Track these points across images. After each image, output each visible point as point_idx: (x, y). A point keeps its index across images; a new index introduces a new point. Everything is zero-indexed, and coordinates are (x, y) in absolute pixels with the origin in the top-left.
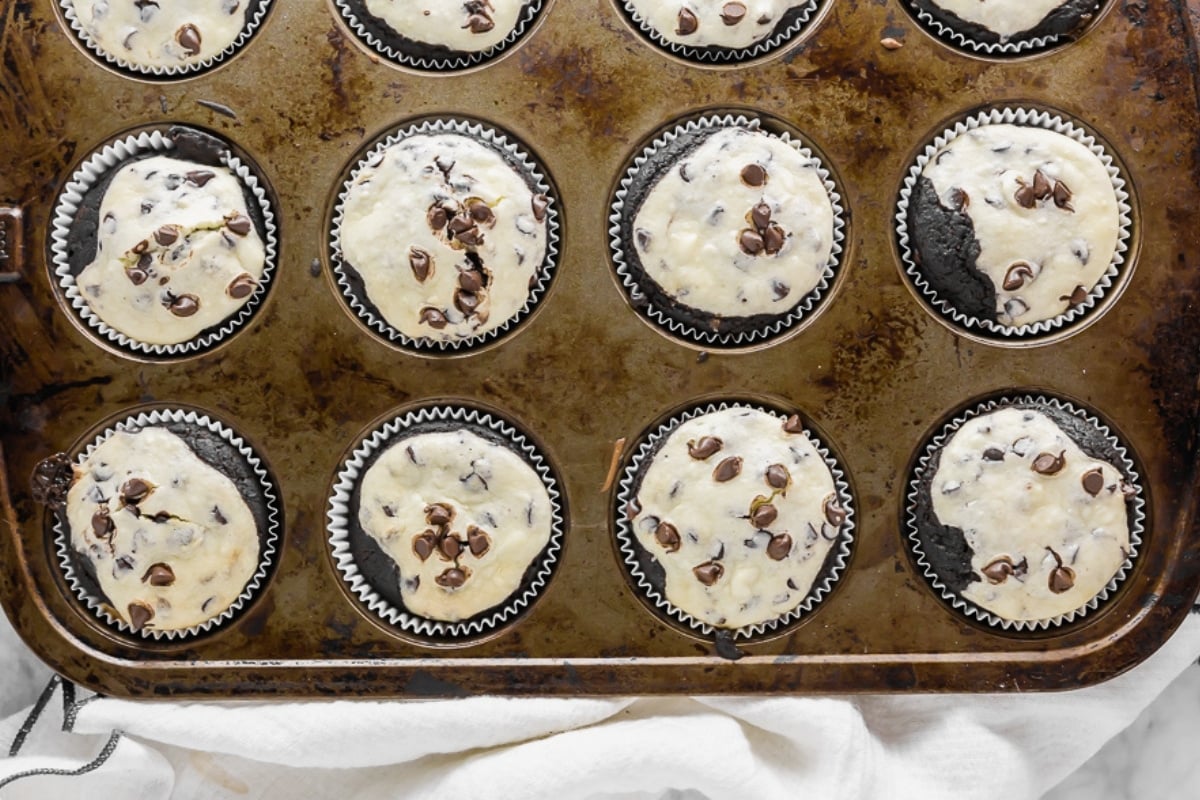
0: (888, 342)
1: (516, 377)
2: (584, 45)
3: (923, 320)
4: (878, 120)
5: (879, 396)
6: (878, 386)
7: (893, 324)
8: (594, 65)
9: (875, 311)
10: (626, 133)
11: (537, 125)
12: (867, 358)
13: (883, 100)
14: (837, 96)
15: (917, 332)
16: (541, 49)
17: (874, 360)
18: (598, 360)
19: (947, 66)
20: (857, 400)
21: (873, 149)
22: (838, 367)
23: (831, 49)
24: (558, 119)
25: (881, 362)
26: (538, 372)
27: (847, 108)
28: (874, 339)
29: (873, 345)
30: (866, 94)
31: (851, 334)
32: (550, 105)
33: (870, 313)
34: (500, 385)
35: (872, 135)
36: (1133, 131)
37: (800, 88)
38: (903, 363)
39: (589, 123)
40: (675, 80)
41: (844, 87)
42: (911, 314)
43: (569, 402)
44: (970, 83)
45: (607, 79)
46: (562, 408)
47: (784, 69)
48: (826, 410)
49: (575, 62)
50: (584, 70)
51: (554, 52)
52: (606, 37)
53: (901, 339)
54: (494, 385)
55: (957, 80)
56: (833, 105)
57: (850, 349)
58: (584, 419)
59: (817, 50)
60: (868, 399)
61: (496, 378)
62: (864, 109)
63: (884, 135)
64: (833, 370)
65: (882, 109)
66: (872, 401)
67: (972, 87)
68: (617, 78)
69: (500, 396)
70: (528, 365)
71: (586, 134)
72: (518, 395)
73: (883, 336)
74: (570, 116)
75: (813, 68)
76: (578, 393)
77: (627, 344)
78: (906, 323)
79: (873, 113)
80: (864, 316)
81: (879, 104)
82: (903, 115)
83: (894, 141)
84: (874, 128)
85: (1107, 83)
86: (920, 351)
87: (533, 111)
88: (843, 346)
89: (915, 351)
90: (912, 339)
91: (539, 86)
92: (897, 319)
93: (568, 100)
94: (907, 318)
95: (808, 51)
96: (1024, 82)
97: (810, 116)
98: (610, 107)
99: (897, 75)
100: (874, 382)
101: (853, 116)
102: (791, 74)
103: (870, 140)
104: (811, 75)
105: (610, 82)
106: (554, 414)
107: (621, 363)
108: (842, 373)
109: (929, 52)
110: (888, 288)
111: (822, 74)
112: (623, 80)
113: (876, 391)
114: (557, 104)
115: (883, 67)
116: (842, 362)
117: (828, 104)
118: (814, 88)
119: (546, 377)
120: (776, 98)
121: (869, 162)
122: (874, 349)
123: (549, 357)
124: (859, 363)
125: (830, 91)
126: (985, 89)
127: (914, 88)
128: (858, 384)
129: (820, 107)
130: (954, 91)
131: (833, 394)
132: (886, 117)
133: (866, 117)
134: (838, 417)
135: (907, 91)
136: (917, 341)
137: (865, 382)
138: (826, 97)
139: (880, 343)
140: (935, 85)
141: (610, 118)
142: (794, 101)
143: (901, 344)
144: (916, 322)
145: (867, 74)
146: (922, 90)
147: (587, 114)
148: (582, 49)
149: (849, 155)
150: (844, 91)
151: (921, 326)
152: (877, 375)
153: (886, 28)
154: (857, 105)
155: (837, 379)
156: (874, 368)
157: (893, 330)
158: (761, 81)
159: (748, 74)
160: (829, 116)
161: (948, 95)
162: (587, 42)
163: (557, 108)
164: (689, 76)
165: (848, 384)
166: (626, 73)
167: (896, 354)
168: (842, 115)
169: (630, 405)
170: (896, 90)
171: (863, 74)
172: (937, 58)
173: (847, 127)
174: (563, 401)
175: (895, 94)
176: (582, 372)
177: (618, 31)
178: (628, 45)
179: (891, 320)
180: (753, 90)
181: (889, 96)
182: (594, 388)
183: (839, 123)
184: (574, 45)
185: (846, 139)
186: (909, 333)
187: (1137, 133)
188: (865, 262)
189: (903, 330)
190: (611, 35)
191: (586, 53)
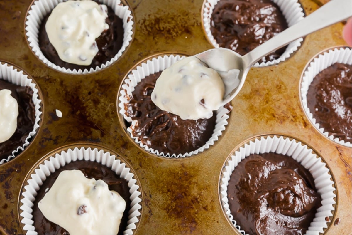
0: (157, 26)
1: (292, 120)
2: (166, 214)
3: (139, 22)
4: (90, 93)
5: (175, 14)
6: (173, 17)
7: (150, 29)
8: (169, 202)
9: (152, 38)
10: (180, 167)
11: (209, 200)
12: (168, 27)
13: (81, 98)
14: (95, 113)
15: (145, 21)
16: (183, 227)
17: (167, 25)
18: (258, 102)
19: (49, 89)
20: (183, 19)
21: (101, 86)
22: (180, 32)
23: (81, 131)
24: (200, 194)
25: (165, 22)
26: (283, 115)
27: (96, 106)
28: (160, 31)
29: (162, 29)
30: (85, 105)
31: (166, 38)
32: (198, 202)
33: (154, 38)
34: (300, 122)
35: (96, 90)
36: (14, 18)
37: (104, 127)
38: (158, 16)
39: (190, 183)
40: (145, 170)
41: (89, 114)
42: (141, 27)
43: (280, 96)
44: (47, 78)
45: (169, 193)
46: (284, 96)
47: (103, 138)
48: (196, 24)
49: (175, 210)
50: (174, 204)
51: (178, 222)
52: (156, 211)
53: (152, 23)
54: (302, 124)
55: (50, 82)
56: (99, 112)
57: (171, 34)
58: (279, 88)
59: (85, 134)
60: (180, 16)
61: (299, 126)
62: (90, 101)
63: (93, 87)
64: (182, 33)
65: (84, 96)
66: (179, 14)
67: (48, 76)
68: (165, 190)
69: (303, 119)
70: (284, 120)
71: (194, 180)
72: (296, 113)
73: (156, 29)
74: (195, 192)
75: (92, 130)
76: (274, 97)
77: (244, 98)
78: (145, 26)
79: (89, 97)
80: (157, 40)
81: (84, 98)
82: (80, 87)
83: (91, 82)
84: (93, 92)
85: (6, 39)
86: (149, 15)
87: (207, 206)
88: (172, 37)
89: (151, 16)
90: (148, 20)
91: (196, 213)
92: (147, 30)
93: (190, 198)
94: (143, 27)
95: (89, 137)
96: (30, 62)
97: (111, 115)
98: (177, 182)
99: (68, 102)
100: (173, 19)
101: (96, 102)
102: (103, 135)
103: (99, 90)
104: (96, 128)
105: (169, 191)
106: (289, 98)
107: (251, 93)
108: (180, 30)
109: (50, 100)
110: (140, 41)
111: (92, 125)
112: (163, 187)
113: (175, 16)
114: (195, 200)
115: (70, 109)
116: (177, 33)
117: (100, 114)
118: (100, 123)
119: (281, 111)
120: (116, 131)
121: (107, 83)
122: (163, 28)
123: (274, 117)
124: (172, 28)
125: (95, 117)
126: (45, 72)
127: (67, 93)
128: (178, 22)
129: (104, 115)
130: (55, 80)
131: (189, 27)
132: (86, 92)
133: (92, 98)
134: (194, 19)
135: (70, 94)
136: (147, 18)
137: (176, 21)
138: (99, 116)
139: (159, 28)
140: (59, 87)
141: (180, 178)
142: (111, 125)
143: (153, 22)
144: (142, 24)
145: (77, 111)
146: (65, 90)
147: (188, 187)
148: (168, 213)
149: (111, 91)
150: (90, 113)
151: (142, 21)
152: (170, 20)
153: (55, 120)
154: (92, 104)
155: (183, 30)
156: (169, 22)
157: (152, 28)
158: (115, 142)
159: (117, 148)
160: (104, 109)
161: (58, 80)
162: (164, 213)
163: (197, 199)
164: (138, 167)
165: (182, 25)
166: (160, 189)
167: (158, 21)
168: (99, 106)
169: (259, 78)
170: (73, 97)
171: (78, 112)
172: (49, 95)
173: (102, 100)
174: (281, 99)
175: (75, 97)
176: (267, 102)
177: (148, 207)
178: (149, 198)
179: (149, 31)
180: (121, 141)
181: (78, 98)
182: (267, 94)
183: (103, 104)
184: (170, 216)
185: (107, 96)
186: (147, 23)
187: (14, 16)
188: (139, 55)
189: (149, 25)
190: (152, 207)
191: (167, 209)
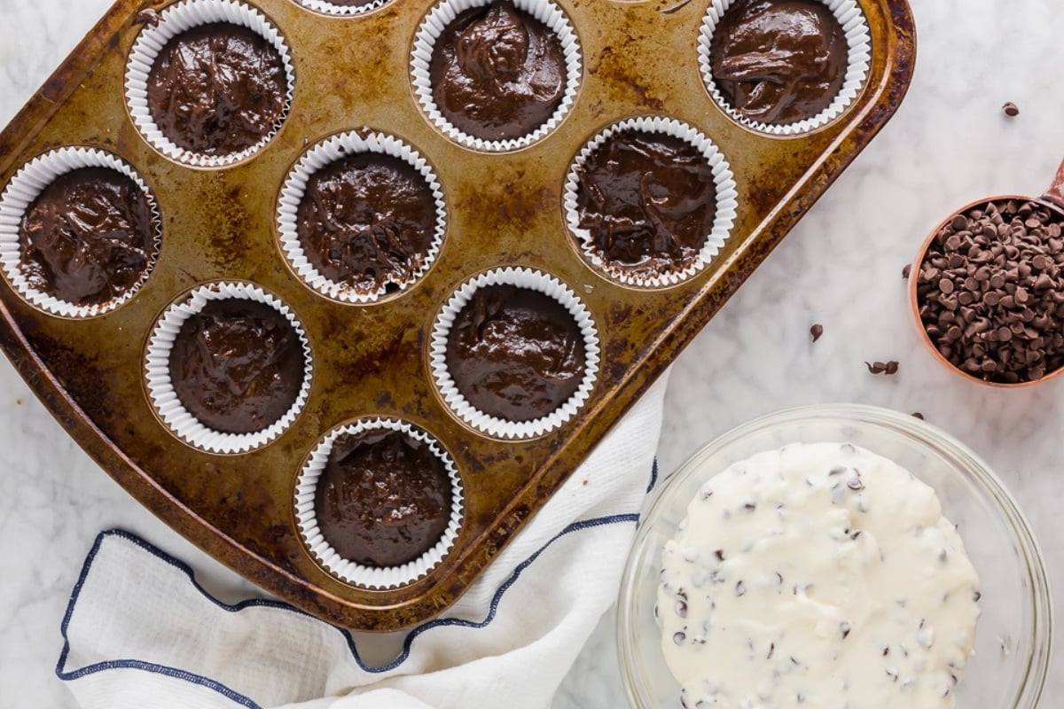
0: (227, 244)
1: (385, 35)
2: (529, 232)
3: (221, 272)
4: (346, 347)
5: (203, 213)
6: (209, 217)
7: (233, 255)
8: (512, 227)
9: (247, 252)
10: (461, 210)
11: (509, 168)
12: (228, 225)
13: (353, 360)
14: (378, 338)
15: (218, 263)
16: (547, 207)
17: (224, 227)
18: (355, 87)
19: (340, 410)
20: (212, 200)
21: (333, 330)
22: (237, 206)
23: (405, 358)
24: (501, 182)
25: (220, 230)
26: (377, 48)
27: (366, 337)
28: (235, 238)
29: (232, 235)
30: (365, 354)
31: (248, 229)
32: (512, 184)
33: (249, 249)
34: (388, 22)
35: (340, 337)
36: (219, 472)
37: (400, 323)
38: (208, 241)
39: (484, 196)
40: (465, 262)
41: (379, 346)
42: (230, 269)
43: (346, 50)
44: (321, 413)
45: (499, 227)
46: (347, 44)
47: (417, 325)
48: (221, 180)
49: (524, 220)
50: (515, 220)
51: (540, 215)
52: (524, 246)
53: (222, 252)
54: (391, 19)
55: (328, 408)
56: (374, 332)
57: (240, 221)
58: (331, 50)
59: (412, 351)
60: (207, 206)
61: (394, 25)
62: (358, 346)
63: (334, 343)
64: (238, 202)
65: (350, 355)
66: (204, 207)
67: (318, 412)
68: (494, 233)
69: (383, 17)
70: (385, 47)
71: (480, 190)
72: (375, 27)
73: (232, 244)
74: (497, 190)
75: (404, 340)
76: (347, 60)
77: (349, 108)
78: (228, 262)
79: (352, 348)
80: (252, 244)
81: (354, 356)
82: (336, 363)
83: (327, 346)
84: (342, 342)
85: (256, 483)
86: (207, 256)
87: (518, 172)
88: (245, 219)
89: (209, 253)
90: (217, 257)
91: (528, 188)
92: (234, 260)
93: (506, 196)
94: (230, 266)
95: (415, 346)
96: (295, 441)
97: (381, 314)
98: (482, 215)
99: (360, 379)
100: (212, 218)
101: (360, 337)
102: (411, 326)
103: (339, 333)
104: (401, 335)
105: (495, 227)
106: (348, 36)
107: (341, 96)
108: (233, 206)
109: (357, 407)
110: (254, 270)
111: (397, 342)
112: (490, 235)
113: (207, 214)
114: (509, 189)
115: (371, 376)
116: (238, 211)
117: (378, 330)
118: (393, 330)
119: (370, 51)
120: (406, 306)
121: (328, 321)
122: (229, 233)
123: (380, 62)
124: (229, 219)
125: (384, 337)
126: (311, 418)
127: (345, 382)
128: (219, 208)
129: (380, 324)
130: (324, 401)
131: (226, 190)
132: (343, 354)
133: (354, 343)
134: (212, 182)
135: (346, 377)
136: (213, 259)
137: (217, 212)
138: (382, 332)
139: (230, 239)
140: (336, 395)
141: (477, 210)
142: (396, 314)
143: (219, 249)
144: (224, 268)
145: (375, 365)
146: (340, 385)
147: (490, 199)
148: (527, 229)
149: (341, 315)
150: (377, 345)
151: (219, 268)
152: (215, 222)
153: (390, 398)
154: (363, 344)
155: (232, 200)
156: (220, 224)
157: (230, 252)
158: (423, 306)
159: (432, 303)
160: (372, 324)
161: (324, 396)
162: (528, 234)
163: (508, 187)
164: (460, 271)
165: (225, 203)
166: (493, 240)
167: (217, 242)
168: (366, 332)
169: (316, 82)
170: (352, 372)
171: (377, 363)
172: (350, 409)
173: (356, 328)
174: (350, 48)
175: (351, 369)
176: (356, 72)
177: (519, 257)
178: (507, 256)
179: (236, 256)
180: (422, 298)
181: (353, 365)
182: (342, 70)
183: (363, 326)
184: (533, 226)
185: (350, 321)
186: (222, 259)
187: (216, 473)
188: (278, 271)
189: (226, 257)
190: (520, 252)
191: (522, 230)
